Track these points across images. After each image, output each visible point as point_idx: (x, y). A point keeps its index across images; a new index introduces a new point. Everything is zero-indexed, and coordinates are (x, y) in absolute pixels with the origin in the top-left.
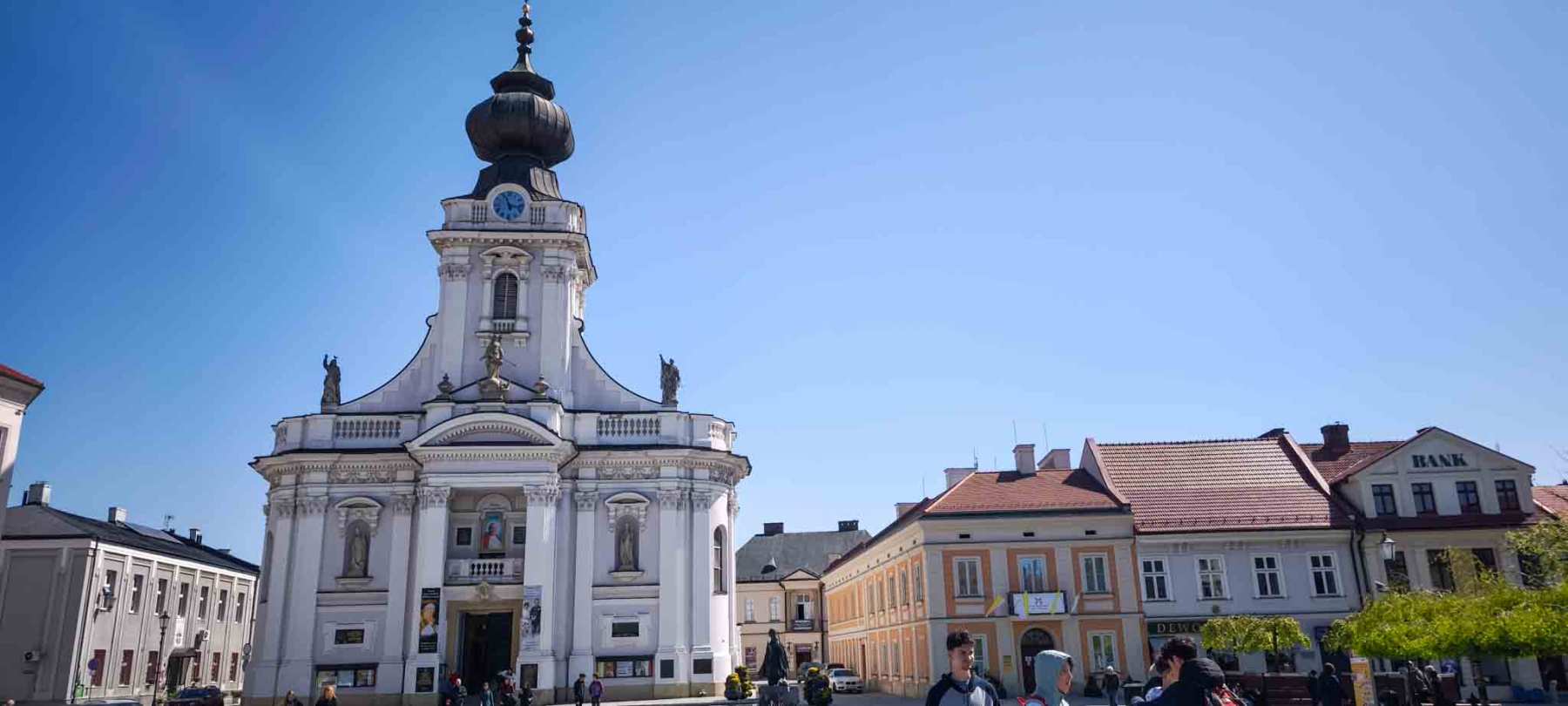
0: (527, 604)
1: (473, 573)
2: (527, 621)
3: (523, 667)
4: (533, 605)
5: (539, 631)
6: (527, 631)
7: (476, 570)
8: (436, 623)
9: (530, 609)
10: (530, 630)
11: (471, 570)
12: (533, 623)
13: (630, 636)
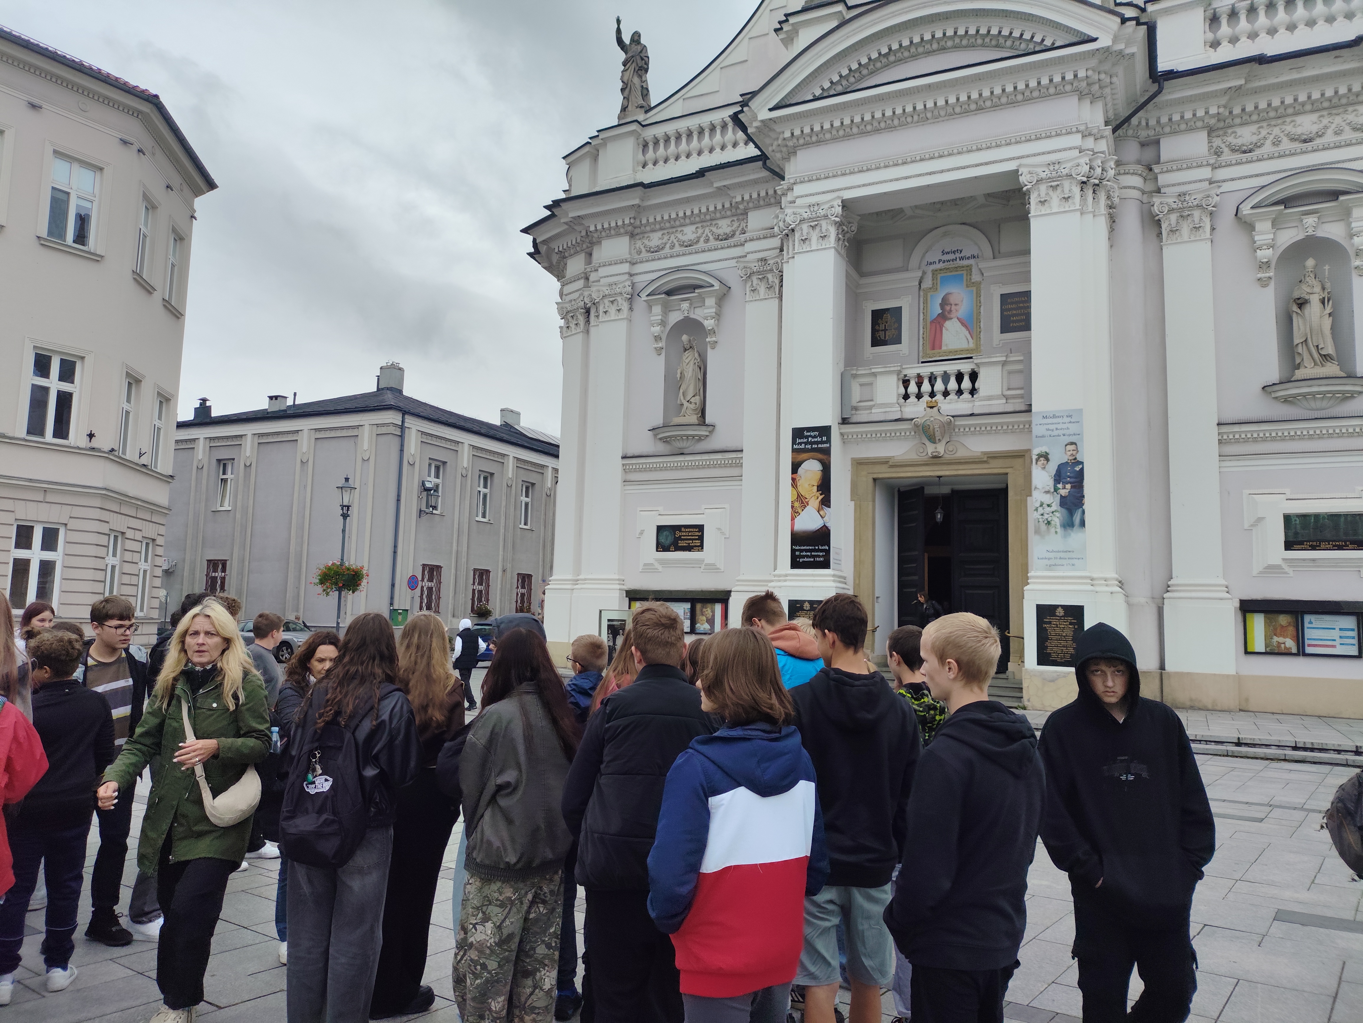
0: (1045, 456)
1: (906, 397)
2: (1047, 499)
3: (1044, 612)
4: (1059, 457)
5: (1083, 524)
6: (1049, 523)
7: (913, 388)
8: (826, 502)
9: (1053, 467)
10: (1057, 520)
11: (902, 391)
12: (1064, 502)
13: (1340, 548)
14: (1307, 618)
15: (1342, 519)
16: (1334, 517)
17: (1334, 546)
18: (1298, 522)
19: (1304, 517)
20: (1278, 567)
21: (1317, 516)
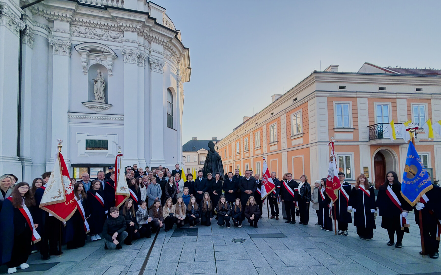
13: (100, 149)
14: (91, 168)
15: (102, 142)
16: (100, 141)
17: (99, 149)
18: (90, 142)
19: (92, 141)
20: (84, 154)
21: (95, 141)
